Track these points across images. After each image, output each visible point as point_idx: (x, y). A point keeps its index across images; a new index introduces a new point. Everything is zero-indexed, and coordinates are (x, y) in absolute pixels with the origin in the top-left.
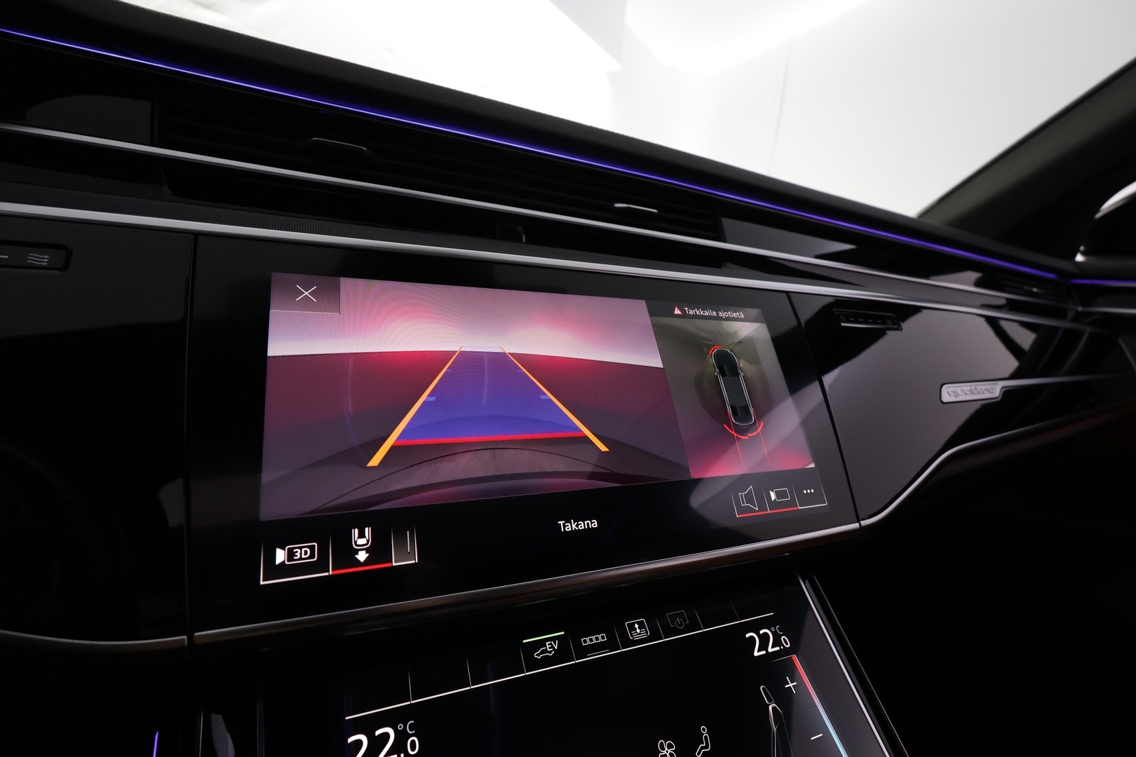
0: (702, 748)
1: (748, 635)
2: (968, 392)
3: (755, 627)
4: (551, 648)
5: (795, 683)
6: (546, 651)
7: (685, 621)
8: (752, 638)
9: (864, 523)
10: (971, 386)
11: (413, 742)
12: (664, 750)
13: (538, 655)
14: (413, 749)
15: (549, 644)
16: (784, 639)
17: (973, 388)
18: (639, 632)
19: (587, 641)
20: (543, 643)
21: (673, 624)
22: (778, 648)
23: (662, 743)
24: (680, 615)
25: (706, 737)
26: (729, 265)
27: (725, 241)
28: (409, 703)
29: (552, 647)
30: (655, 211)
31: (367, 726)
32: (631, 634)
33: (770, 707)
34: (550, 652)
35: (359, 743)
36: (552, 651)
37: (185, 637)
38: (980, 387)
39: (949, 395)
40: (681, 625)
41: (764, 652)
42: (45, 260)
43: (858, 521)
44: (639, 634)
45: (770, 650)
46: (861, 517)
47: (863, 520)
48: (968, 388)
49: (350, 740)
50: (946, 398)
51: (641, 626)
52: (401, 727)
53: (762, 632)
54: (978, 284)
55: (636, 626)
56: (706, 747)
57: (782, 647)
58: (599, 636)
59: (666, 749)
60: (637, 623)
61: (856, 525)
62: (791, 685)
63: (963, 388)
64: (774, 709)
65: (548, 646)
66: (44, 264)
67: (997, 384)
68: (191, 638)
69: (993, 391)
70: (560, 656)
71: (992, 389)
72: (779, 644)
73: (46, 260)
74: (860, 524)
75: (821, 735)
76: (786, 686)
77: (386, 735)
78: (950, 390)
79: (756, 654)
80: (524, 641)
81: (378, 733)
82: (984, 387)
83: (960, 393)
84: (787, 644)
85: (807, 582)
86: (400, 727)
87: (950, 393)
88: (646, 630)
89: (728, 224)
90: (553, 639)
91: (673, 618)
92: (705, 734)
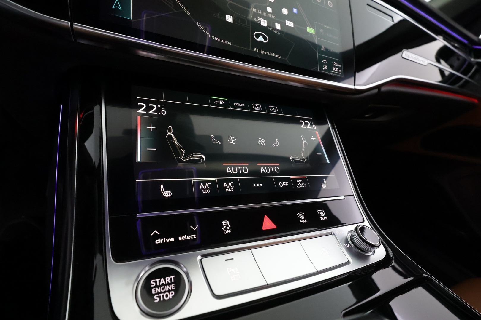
0: (275, 144)
1: (300, 121)
2: (414, 58)
3: (304, 120)
5: (315, 139)
6: (219, 102)
8: (302, 122)
9: (357, 87)
11: (164, 111)
12: (261, 141)
13: (216, 102)
14: (164, 113)
15: (221, 101)
17: (417, 57)
19: (236, 104)
20: (219, 100)
21: (272, 110)
22: (311, 128)
23: (260, 139)
24: (275, 108)
25: (277, 142)
28: (163, 101)
31: (147, 103)
32: (254, 107)
33: (304, 142)
34: (221, 103)
35: (142, 106)
37: (69, 23)
40: (275, 111)
41: (305, 127)
43: (355, 86)
45: (308, 127)
48: (414, 56)
49: (139, 104)
50: (404, 56)
51: (259, 106)
53: (306, 122)
55: (257, 106)
56: (277, 145)
57: (313, 128)
58: (241, 104)
61: (353, 87)
62: (313, 139)
64: (305, 143)
68: (72, 25)
70: (225, 105)
71: (425, 61)
75: (321, 154)
76: (311, 139)
77: (153, 107)
78: (407, 53)
79: (302, 127)
80: (211, 97)
81: (150, 105)
82: (421, 59)
83: (411, 56)
84: (315, 127)
86: (159, 106)
88: (260, 108)
90: (223, 100)
91: (272, 108)
92: (277, 141)
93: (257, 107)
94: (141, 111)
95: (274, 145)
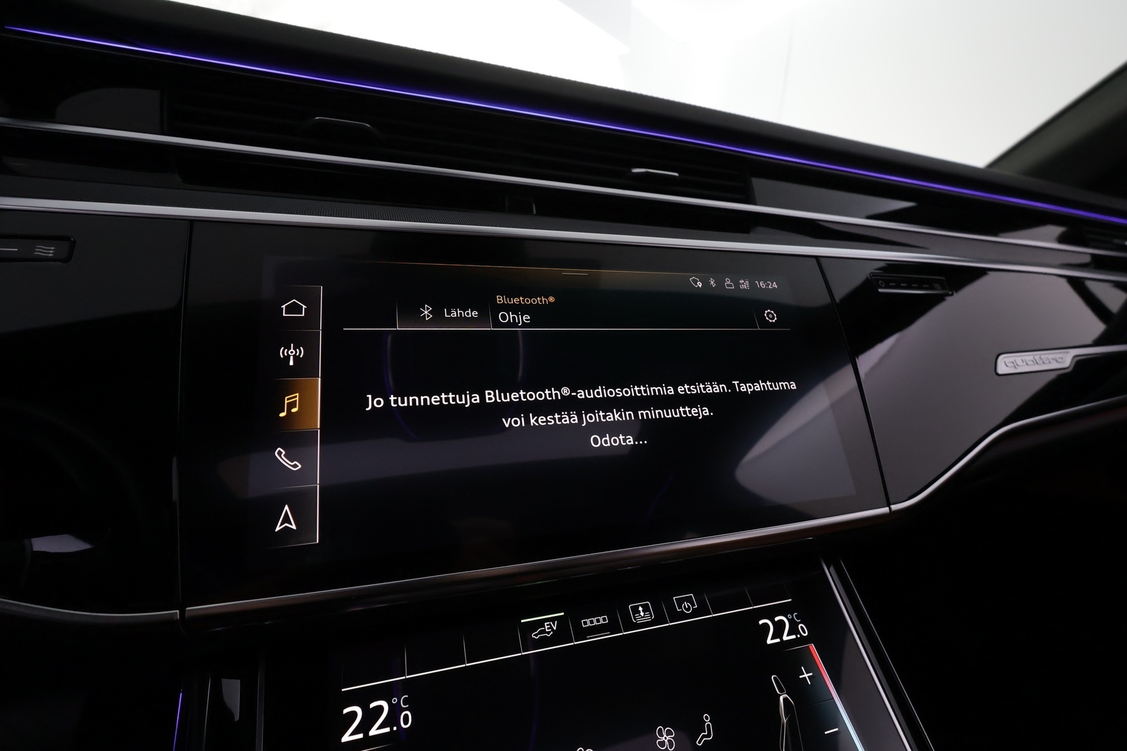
0: (704, 736)
1: (761, 622)
2: (1030, 363)
3: (770, 613)
4: (549, 628)
5: (811, 674)
6: (544, 631)
7: (693, 605)
8: (766, 624)
9: (894, 507)
10: (1034, 355)
11: (406, 716)
12: (663, 736)
13: (536, 635)
14: (406, 723)
15: (547, 625)
16: (801, 627)
17: (1037, 357)
18: (642, 616)
19: (588, 623)
20: (541, 623)
21: (680, 607)
22: (794, 637)
23: (660, 729)
24: (689, 600)
25: (708, 725)
26: (760, 229)
27: (755, 203)
28: (404, 678)
29: (551, 628)
30: (676, 174)
31: (362, 699)
32: (634, 617)
33: (781, 698)
34: (548, 633)
35: (354, 714)
36: (550, 632)
37: (178, 611)
38: (1047, 356)
39: (1007, 366)
40: (688, 610)
41: (778, 640)
42: (49, 251)
43: (889, 505)
44: (642, 617)
45: (785, 638)
46: (891, 501)
47: (894, 504)
48: (1031, 358)
49: (346, 711)
50: (1002, 369)
51: (646, 609)
52: (395, 700)
53: (777, 619)
54: (1062, 239)
55: (640, 609)
56: (708, 736)
57: (799, 636)
58: (601, 618)
59: (665, 736)
60: (642, 606)
61: (885, 510)
62: (806, 675)
63: (1023, 358)
64: (785, 699)
65: (546, 627)
66: (50, 255)
67: (1067, 352)
68: (183, 613)
69: (1063, 360)
70: (559, 637)
71: (1062, 359)
72: (797, 632)
73: (51, 252)
74: (890, 509)
75: (837, 729)
76: (801, 677)
77: (381, 708)
78: (1008, 360)
79: (769, 641)
80: (522, 621)
81: (372, 705)
82: (1050, 357)
83: (1020, 363)
84: (805, 633)
85: (832, 569)
87: (1006, 364)
88: (650, 613)
89: (758, 184)
90: (552, 620)
91: (680, 602)
92: (708, 722)
93: (642, 614)
94: (350, 735)
95: (699, 743)
